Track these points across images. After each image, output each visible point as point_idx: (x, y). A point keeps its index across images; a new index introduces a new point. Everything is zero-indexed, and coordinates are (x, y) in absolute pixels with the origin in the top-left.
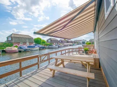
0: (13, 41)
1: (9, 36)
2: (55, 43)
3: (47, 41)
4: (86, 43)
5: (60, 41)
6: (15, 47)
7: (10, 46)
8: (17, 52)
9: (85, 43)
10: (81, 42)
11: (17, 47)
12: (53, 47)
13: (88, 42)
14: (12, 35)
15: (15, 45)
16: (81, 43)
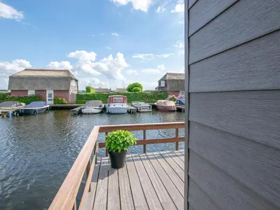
0: (168, 89)
1: (162, 80)
6: (170, 99)
7: (164, 99)
8: (174, 111)
11: (174, 100)
14: (166, 76)
15: (170, 97)
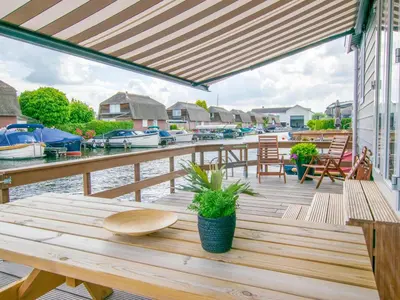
2: (145, 124)
3: (105, 107)
4: (310, 124)
5: (177, 113)
9: (306, 123)
10: (285, 118)
12: (129, 140)
13: (317, 117)
16: (284, 125)
